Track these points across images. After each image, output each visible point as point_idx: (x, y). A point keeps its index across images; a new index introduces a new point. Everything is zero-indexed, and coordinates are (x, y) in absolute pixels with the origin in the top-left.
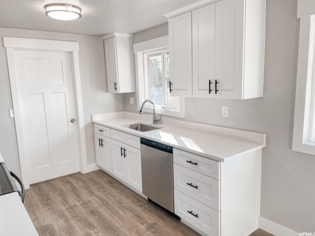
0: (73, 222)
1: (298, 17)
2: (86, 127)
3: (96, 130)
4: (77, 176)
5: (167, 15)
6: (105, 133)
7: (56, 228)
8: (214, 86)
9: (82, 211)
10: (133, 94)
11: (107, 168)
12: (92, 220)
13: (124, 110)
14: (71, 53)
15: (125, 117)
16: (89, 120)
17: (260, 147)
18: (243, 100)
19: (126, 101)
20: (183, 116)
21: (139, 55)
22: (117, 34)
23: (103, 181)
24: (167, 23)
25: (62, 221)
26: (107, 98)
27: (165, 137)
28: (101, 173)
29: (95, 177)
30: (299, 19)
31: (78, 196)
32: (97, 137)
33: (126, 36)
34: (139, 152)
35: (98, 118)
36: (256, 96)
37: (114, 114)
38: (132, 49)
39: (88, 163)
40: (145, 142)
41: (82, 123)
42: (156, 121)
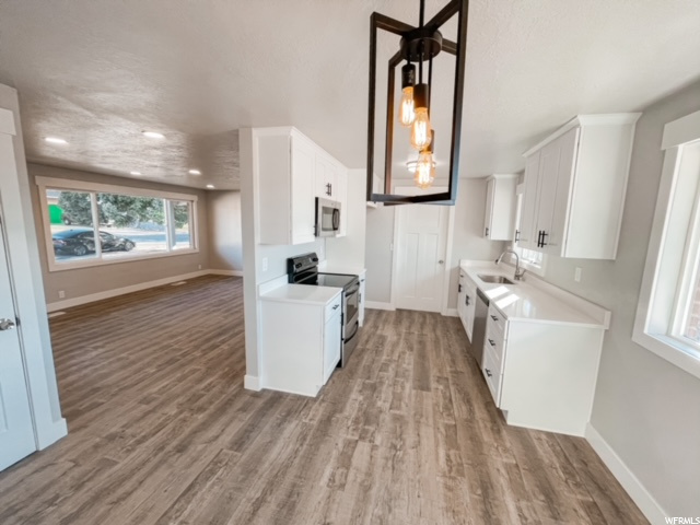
0: (402, 341)
1: (663, 148)
2: (452, 271)
3: (460, 275)
4: (435, 315)
6: (464, 280)
7: (389, 339)
9: (415, 338)
10: (508, 244)
12: (416, 346)
16: (456, 266)
18: (565, 258)
20: (542, 275)
23: (452, 327)
25: (395, 338)
28: (459, 320)
29: (449, 321)
30: (664, 151)
31: (422, 328)
32: (459, 282)
35: (465, 265)
38: (515, 189)
39: (449, 307)
41: (448, 267)
42: (517, 277)
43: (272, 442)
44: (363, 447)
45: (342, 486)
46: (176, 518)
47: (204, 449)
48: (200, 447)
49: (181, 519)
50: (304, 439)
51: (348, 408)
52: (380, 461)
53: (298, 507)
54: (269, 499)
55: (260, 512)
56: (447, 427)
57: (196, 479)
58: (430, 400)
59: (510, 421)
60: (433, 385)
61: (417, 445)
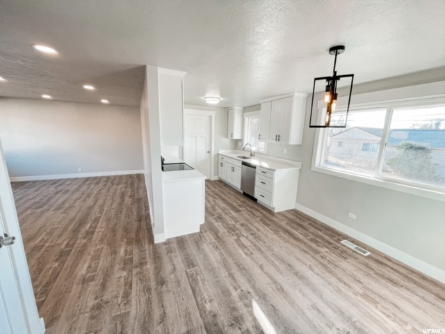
2: (215, 156)
3: (220, 158)
5: (261, 102)
6: (224, 160)
8: (278, 138)
10: (241, 140)
11: (224, 178)
13: (236, 149)
14: (211, 117)
15: (235, 153)
16: (216, 153)
17: (298, 168)
19: (236, 144)
20: (265, 153)
21: (246, 119)
22: (236, 108)
23: (221, 185)
24: (260, 104)
26: (227, 142)
27: (253, 162)
28: (220, 181)
29: (217, 182)
32: (220, 162)
33: (240, 108)
34: (240, 169)
35: (221, 152)
36: (298, 144)
37: (230, 151)
38: (243, 115)
39: (215, 175)
40: (244, 163)
41: (213, 154)
42: (251, 155)
43: (205, 256)
44: (242, 239)
45: (252, 253)
46: (205, 302)
47: (176, 276)
48: (172, 276)
49: (207, 301)
50: (217, 247)
51: (220, 230)
52: (254, 240)
53: (246, 267)
54: (233, 272)
55: (235, 277)
56: (260, 220)
57: (191, 286)
58: (246, 214)
59: (276, 211)
60: (241, 209)
61: (258, 230)
